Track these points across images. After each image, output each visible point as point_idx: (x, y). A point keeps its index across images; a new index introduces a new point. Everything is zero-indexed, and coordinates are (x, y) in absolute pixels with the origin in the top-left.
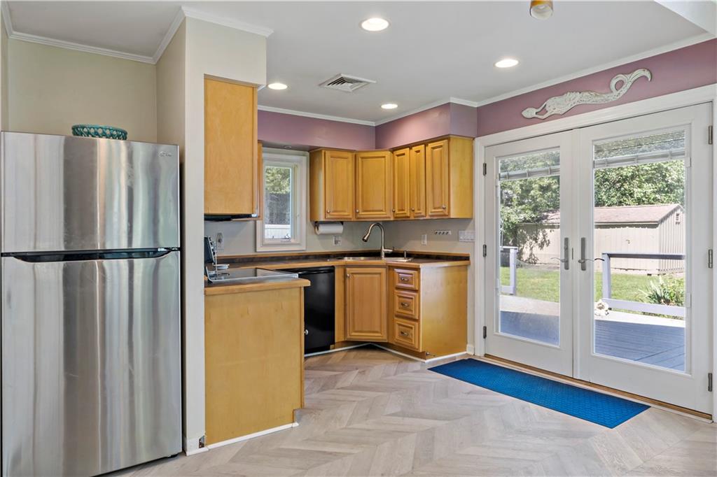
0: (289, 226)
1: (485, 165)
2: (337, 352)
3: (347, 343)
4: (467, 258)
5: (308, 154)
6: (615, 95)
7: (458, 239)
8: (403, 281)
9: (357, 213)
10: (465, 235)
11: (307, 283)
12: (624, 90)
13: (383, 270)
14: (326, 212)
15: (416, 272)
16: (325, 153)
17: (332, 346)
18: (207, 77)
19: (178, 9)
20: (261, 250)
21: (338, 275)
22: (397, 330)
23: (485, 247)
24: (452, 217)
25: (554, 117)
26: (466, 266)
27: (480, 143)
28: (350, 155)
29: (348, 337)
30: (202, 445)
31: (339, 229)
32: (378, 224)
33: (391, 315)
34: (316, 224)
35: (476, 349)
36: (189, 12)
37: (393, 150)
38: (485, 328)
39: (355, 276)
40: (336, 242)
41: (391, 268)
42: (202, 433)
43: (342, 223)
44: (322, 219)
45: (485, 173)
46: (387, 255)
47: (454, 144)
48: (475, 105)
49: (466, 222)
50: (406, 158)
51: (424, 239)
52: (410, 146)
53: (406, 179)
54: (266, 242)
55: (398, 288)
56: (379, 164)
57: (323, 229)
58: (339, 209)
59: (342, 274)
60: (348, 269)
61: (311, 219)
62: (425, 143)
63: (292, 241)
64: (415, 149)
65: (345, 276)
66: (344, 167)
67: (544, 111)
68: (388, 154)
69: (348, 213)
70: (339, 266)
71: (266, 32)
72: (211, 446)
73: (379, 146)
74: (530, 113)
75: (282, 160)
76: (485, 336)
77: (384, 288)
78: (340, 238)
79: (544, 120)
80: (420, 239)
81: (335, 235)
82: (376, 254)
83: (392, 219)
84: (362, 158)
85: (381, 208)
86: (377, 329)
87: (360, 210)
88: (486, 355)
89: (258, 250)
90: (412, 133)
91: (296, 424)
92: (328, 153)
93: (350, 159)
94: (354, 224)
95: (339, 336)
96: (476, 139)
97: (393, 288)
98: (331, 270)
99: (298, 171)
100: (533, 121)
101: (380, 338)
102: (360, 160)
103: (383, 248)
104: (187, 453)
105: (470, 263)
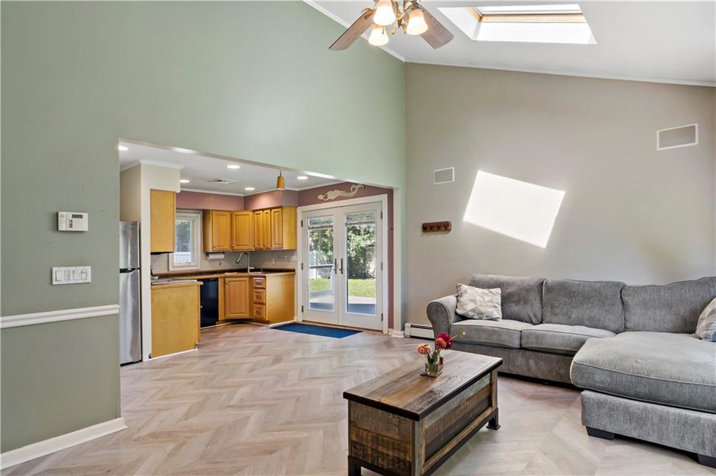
0: (190, 253)
1: (302, 222)
2: (220, 326)
3: (226, 321)
4: (294, 271)
5: (202, 212)
6: (352, 194)
7: (289, 260)
8: (258, 284)
9: (232, 247)
10: (294, 258)
11: (202, 283)
12: (355, 192)
13: (247, 279)
14: (213, 247)
15: (264, 278)
16: (212, 213)
17: (217, 323)
18: (151, 190)
19: (138, 160)
20: (172, 270)
21: (220, 283)
22: (255, 310)
23: (302, 264)
24: (284, 249)
25: (331, 200)
26: (294, 275)
27: (300, 210)
28: (228, 214)
30: (150, 357)
31: (222, 256)
32: (245, 253)
33: (252, 303)
34: (207, 254)
35: (298, 318)
36: (142, 162)
37: (254, 211)
38: (303, 307)
39: (231, 282)
40: (220, 264)
41: (251, 277)
42: (150, 352)
43: (223, 253)
44: (211, 251)
45: (302, 225)
46: (251, 271)
47: (285, 210)
48: (297, 190)
49: (293, 251)
50: (261, 216)
51: (272, 261)
52: (263, 210)
53: (261, 229)
54: (175, 265)
55: (255, 288)
56: (246, 219)
57: (211, 257)
58: (222, 245)
59: (223, 282)
61: (204, 251)
62: (271, 209)
63: (192, 264)
64: (266, 211)
65: (225, 283)
66: (225, 220)
67: (326, 197)
68: (251, 213)
69: (227, 247)
70: (221, 277)
71: (179, 167)
72: (155, 358)
73: (246, 208)
74: (321, 197)
75: (185, 217)
76: (303, 311)
77: (248, 289)
78: (222, 262)
79: (327, 201)
80: (271, 261)
81: (219, 260)
82: (245, 270)
83: (254, 250)
84: (236, 215)
85: (248, 244)
86: (243, 311)
87: (234, 245)
88: (303, 321)
89: (170, 270)
90: (264, 202)
91: (196, 349)
92: (214, 213)
93: (228, 216)
94: (231, 254)
95: (221, 317)
96: (298, 208)
97: (252, 288)
98: (216, 280)
99: (195, 222)
100: (322, 201)
101: (245, 316)
102: (234, 216)
103: (249, 267)
104: (143, 361)
105: (295, 273)
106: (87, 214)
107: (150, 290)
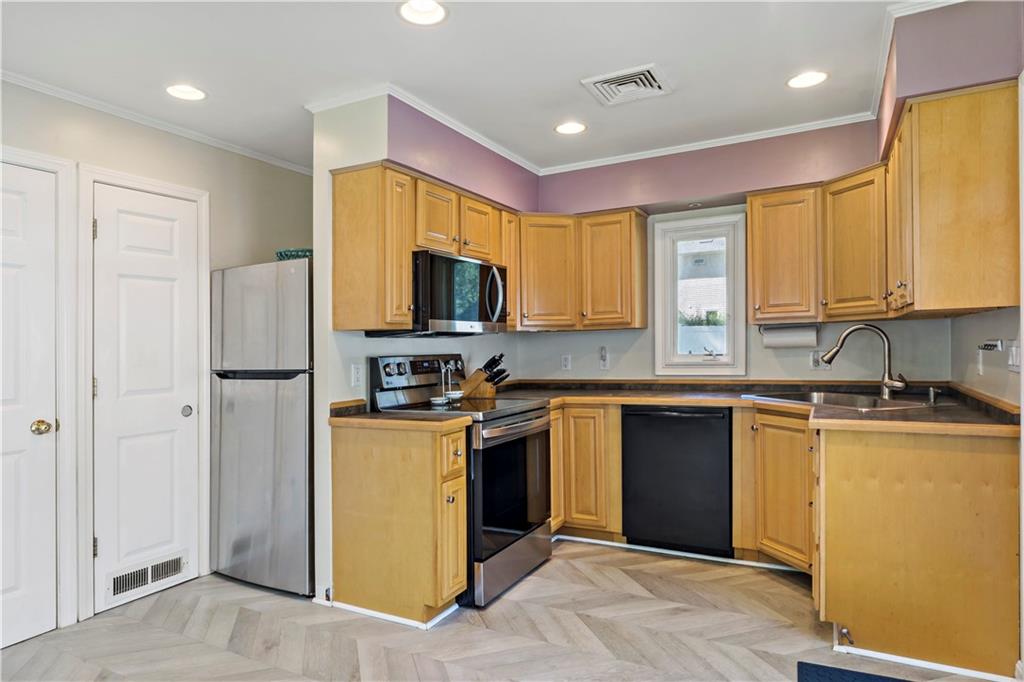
2: (742, 565)
9: (824, 306)
10: (1014, 352)
16: (752, 202)
17: (730, 553)
18: (334, 173)
20: (663, 373)
21: (739, 426)
24: (917, 307)
28: (812, 193)
29: (759, 544)
31: (810, 337)
39: (768, 430)
42: (330, 585)
51: (979, 359)
59: (749, 425)
60: (758, 416)
65: (754, 428)
68: (880, 173)
71: (385, 89)
84: (834, 194)
85: (869, 293)
87: (829, 298)
89: (658, 373)
93: (810, 202)
102: (829, 197)
103: (887, 380)
104: (314, 600)
105: (1019, 432)
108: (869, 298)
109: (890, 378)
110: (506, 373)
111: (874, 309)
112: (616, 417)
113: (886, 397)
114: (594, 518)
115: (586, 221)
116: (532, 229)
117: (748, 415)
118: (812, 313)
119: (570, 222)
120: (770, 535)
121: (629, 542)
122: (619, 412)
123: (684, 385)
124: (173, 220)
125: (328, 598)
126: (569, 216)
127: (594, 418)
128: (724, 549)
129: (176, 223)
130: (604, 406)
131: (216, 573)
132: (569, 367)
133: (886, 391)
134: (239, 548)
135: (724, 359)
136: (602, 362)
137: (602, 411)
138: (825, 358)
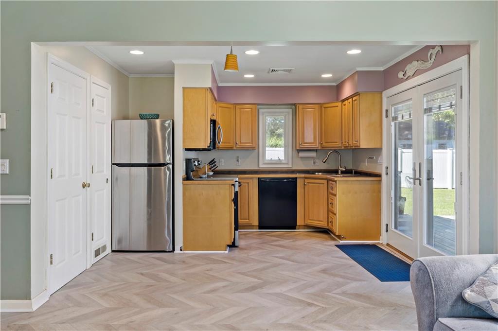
1: (387, 111)
4: (380, 176)
5: (292, 107)
6: (429, 64)
7: (377, 163)
9: (321, 144)
10: (380, 159)
12: (432, 60)
13: (325, 182)
15: (334, 183)
16: (298, 107)
17: (297, 227)
18: (184, 88)
20: (262, 166)
21: (299, 183)
22: (330, 220)
23: (387, 168)
24: (361, 147)
25: (409, 78)
26: (380, 181)
28: (319, 107)
29: (306, 223)
31: (314, 154)
32: (336, 151)
33: (328, 211)
34: (298, 151)
35: (383, 240)
36: (176, 62)
37: (342, 101)
38: (387, 225)
39: (310, 184)
40: (314, 163)
41: (328, 180)
42: (181, 245)
45: (387, 116)
47: (363, 98)
48: (382, 69)
49: (378, 150)
50: (346, 107)
52: (347, 99)
55: (330, 193)
56: (335, 111)
59: (302, 183)
60: (306, 180)
61: (296, 148)
62: (352, 97)
64: (349, 100)
65: (304, 184)
67: (406, 73)
68: (339, 104)
70: (300, 177)
71: (211, 62)
72: (185, 252)
74: (401, 75)
76: (387, 231)
77: (326, 193)
78: (316, 160)
79: (406, 79)
83: (343, 148)
84: (325, 108)
86: (321, 220)
87: (323, 141)
88: (388, 245)
89: (260, 167)
91: (227, 252)
92: (301, 107)
93: (317, 109)
95: (300, 221)
96: (383, 92)
98: (295, 180)
99: (287, 118)
100: (402, 81)
101: (324, 225)
102: (323, 109)
103: (340, 168)
104: (175, 252)
105: (381, 179)
106: (5, 114)
107: (182, 185)
108: (336, 142)
109: (341, 167)
110: (216, 166)
111: (338, 146)
112: (256, 182)
113: (340, 173)
114: (247, 221)
115: (238, 107)
116: (220, 108)
117: (302, 180)
118: (317, 146)
119: (232, 106)
120: (310, 218)
121: (259, 229)
122: (257, 180)
123: (269, 171)
124: (104, 98)
125: (181, 250)
126: (232, 104)
127: (248, 183)
128: (293, 226)
129: (105, 99)
130: (251, 178)
131: (113, 251)
132: (223, 165)
133: (340, 171)
134: (120, 241)
135: (283, 162)
136: (237, 162)
137: (251, 180)
138: (324, 161)
